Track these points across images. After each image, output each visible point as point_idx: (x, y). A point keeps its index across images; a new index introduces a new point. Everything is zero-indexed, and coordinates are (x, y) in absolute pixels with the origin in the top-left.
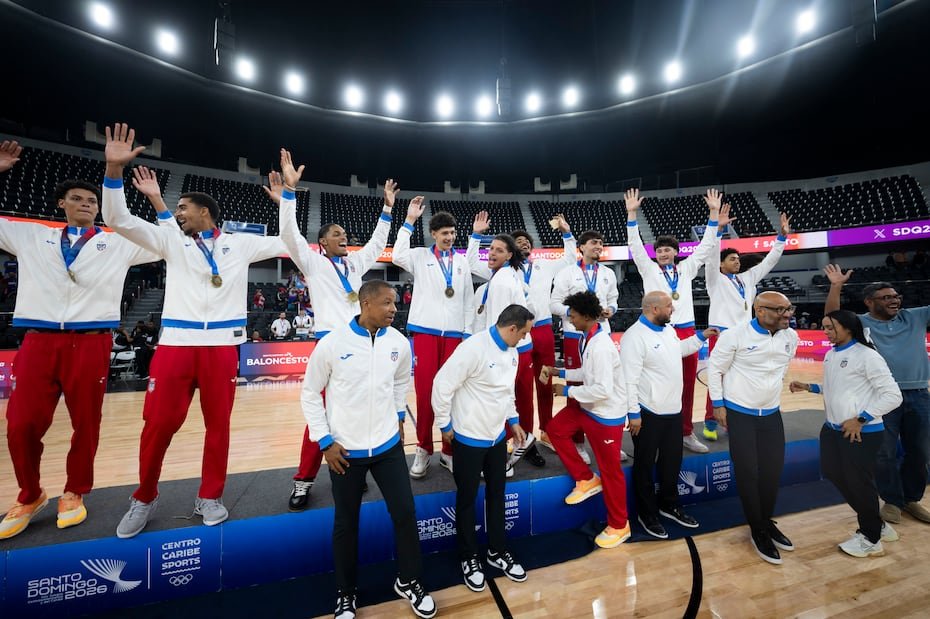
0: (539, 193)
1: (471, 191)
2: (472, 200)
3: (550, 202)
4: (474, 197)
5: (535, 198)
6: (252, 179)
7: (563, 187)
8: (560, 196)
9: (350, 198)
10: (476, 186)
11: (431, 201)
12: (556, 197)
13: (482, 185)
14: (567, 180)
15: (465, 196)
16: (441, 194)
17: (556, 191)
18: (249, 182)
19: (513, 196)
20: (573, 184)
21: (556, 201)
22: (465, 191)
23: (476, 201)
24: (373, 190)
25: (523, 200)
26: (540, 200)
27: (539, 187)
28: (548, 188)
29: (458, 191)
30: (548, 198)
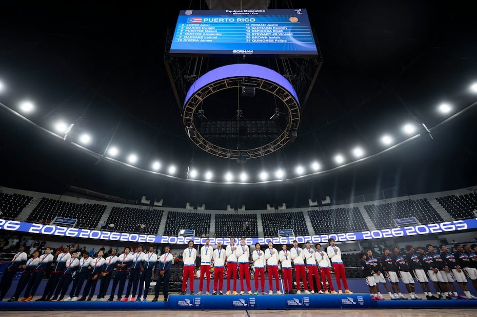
0: (312, 206)
1: (279, 208)
2: (280, 212)
3: (319, 210)
4: (281, 210)
5: (310, 209)
6: (190, 211)
7: (323, 202)
8: (323, 207)
9: (227, 215)
10: (281, 206)
11: (261, 215)
12: (321, 208)
13: (284, 205)
14: (325, 199)
15: (277, 210)
16: (266, 210)
17: (320, 205)
18: (189, 212)
19: (299, 209)
20: (328, 201)
21: (321, 210)
22: (276, 208)
23: (282, 212)
24: (236, 211)
25: (305, 210)
26: (313, 210)
27: (311, 203)
28: (316, 204)
29: (273, 209)
30: (317, 209)
